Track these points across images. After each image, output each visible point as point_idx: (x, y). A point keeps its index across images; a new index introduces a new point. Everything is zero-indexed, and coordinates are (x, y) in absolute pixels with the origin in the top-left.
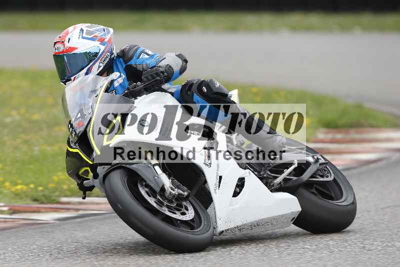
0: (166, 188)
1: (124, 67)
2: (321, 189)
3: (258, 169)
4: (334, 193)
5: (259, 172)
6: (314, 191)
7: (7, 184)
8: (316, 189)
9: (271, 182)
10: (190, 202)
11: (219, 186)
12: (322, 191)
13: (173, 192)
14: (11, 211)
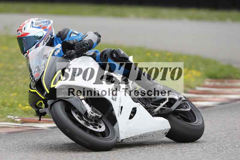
0: (88, 112)
1: (61, 43)
2: (183, 115)
3: (145, 103)
4: (191, 118)
5: (145, 105)
6: (179, 116)
7: (20, 105)
8: (180, 116)
9: (153, 111)
10: (103, 121)
11: (121, 112)
12: (183, 117)
13: (92, 115)
14: (22, 122)
